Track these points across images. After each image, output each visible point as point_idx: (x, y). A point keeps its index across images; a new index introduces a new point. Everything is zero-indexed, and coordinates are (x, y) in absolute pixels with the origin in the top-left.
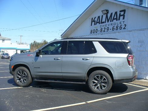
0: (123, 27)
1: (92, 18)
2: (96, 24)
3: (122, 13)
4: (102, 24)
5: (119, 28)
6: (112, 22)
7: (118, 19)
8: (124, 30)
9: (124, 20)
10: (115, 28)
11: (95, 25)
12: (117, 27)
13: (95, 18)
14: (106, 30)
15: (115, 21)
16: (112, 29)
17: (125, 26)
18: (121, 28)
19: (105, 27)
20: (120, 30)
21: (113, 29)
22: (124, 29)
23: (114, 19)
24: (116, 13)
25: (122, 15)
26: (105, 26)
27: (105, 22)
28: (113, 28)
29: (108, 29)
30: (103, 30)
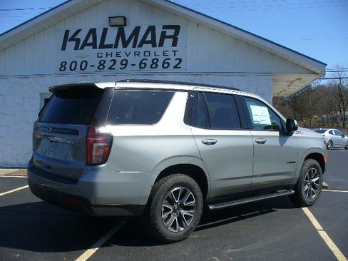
0: (173, 63)
1: (67, 32)
2: (82, 48)
3: (170, 32)
4: (104, 51)
5: (160, 64)
6: (137, 49)
7: (158, 44)
8: (176, 70)
9: (174, 48)
10: (149, 63)
11: (76, 48)
12: (155, 61)
13: (79, 31)
14: (118, 66)
15: (147, 47)
16: (138, 65)
17: (178, 61)
18: (166, 65)
19: (114, 57)
20: (164, 70)
21: (142, 65)
22: (175, 67)
23: (144, 42)
24: (152, 29)
25: (169, 37)
26: (114, 55)
27: (116, 47)
28: (141, 63)
29: (126, 65)
30: (108, 64)
